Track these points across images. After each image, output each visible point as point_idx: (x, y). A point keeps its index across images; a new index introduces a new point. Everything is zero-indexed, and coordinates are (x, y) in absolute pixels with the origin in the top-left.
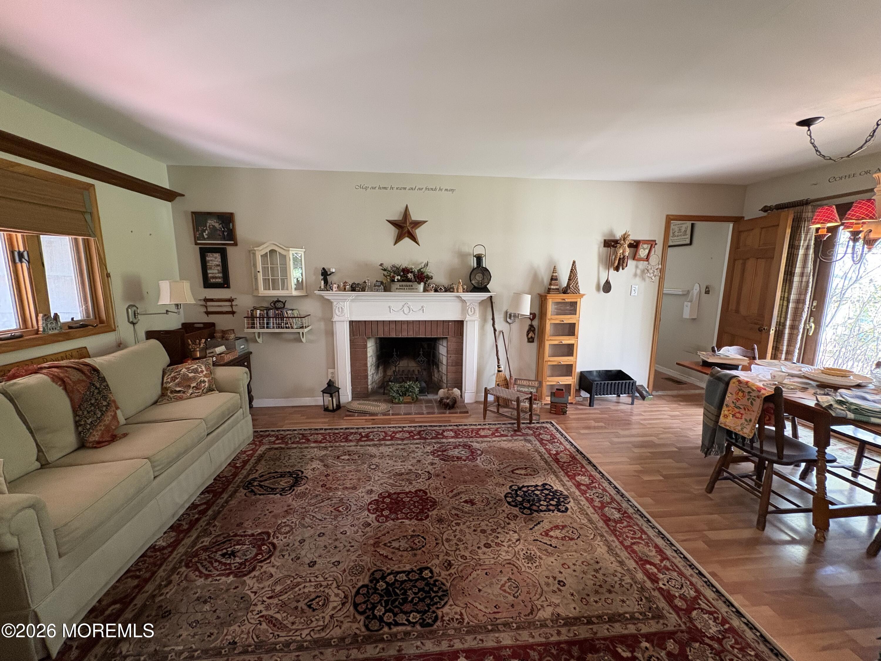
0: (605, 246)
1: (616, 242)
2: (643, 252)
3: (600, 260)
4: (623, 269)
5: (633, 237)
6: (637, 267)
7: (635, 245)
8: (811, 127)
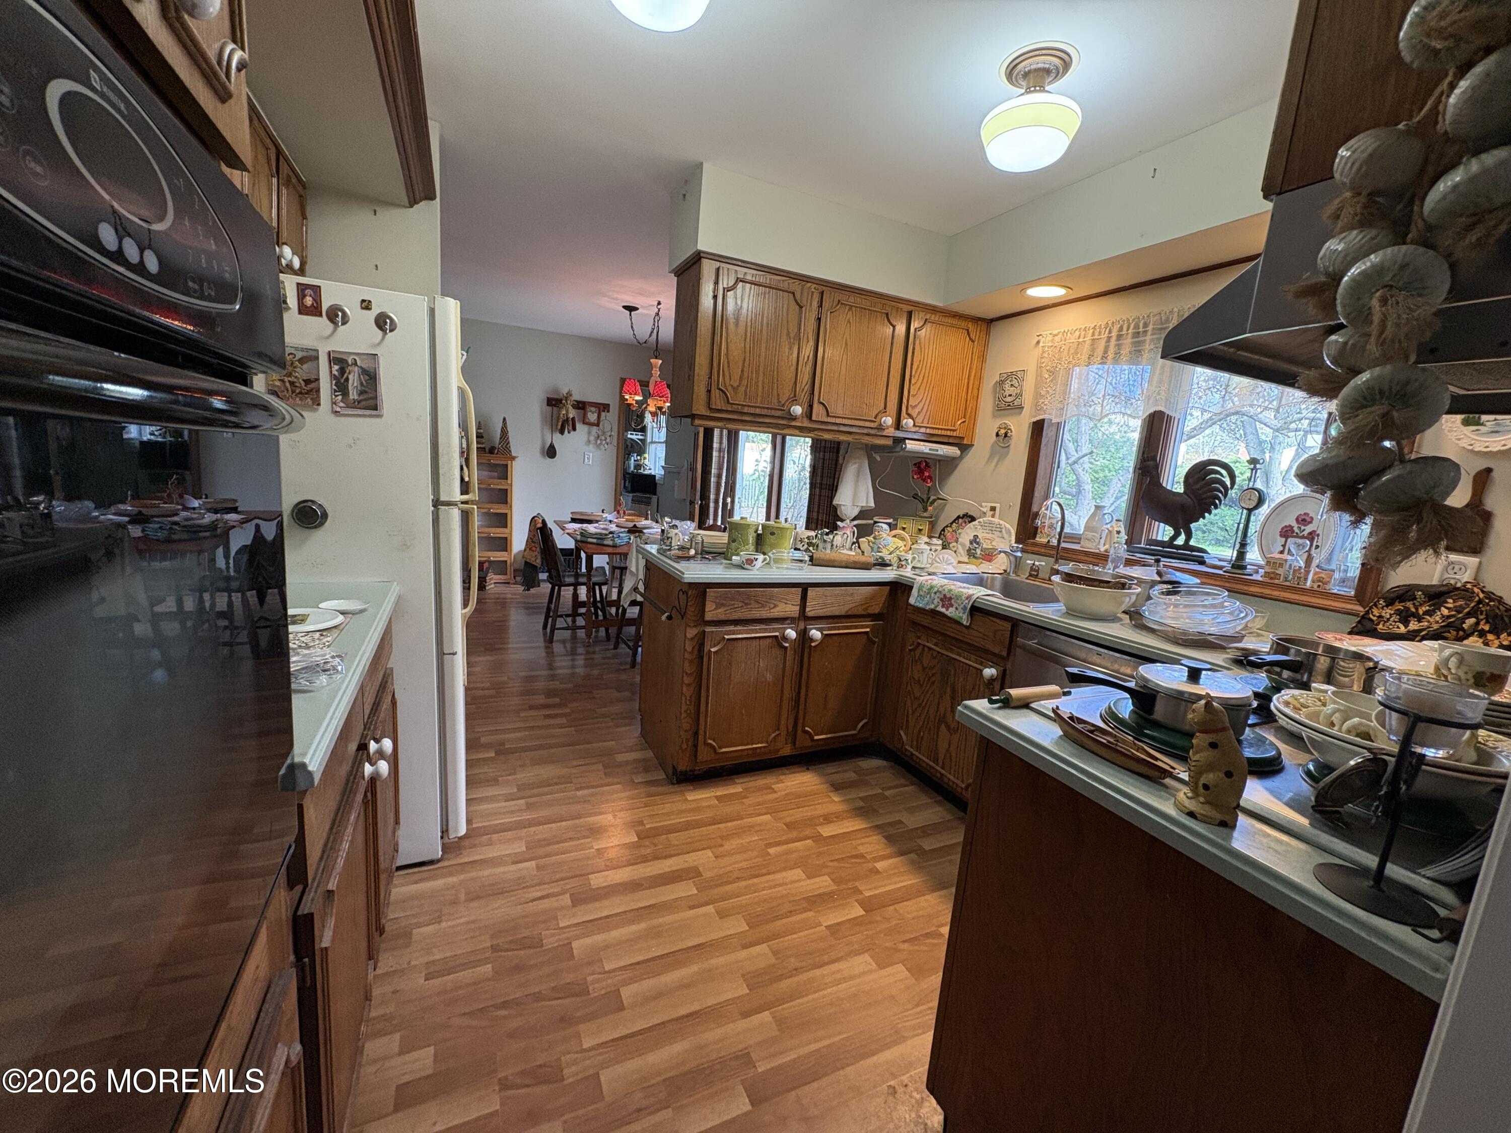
0: (548, 405)
1: (560, 401)
2: (592, 417)
3: (544, 421)
4: (569, 432)
5: (577, 396)
6: (589, 433)
7: (581, 406)
8: (633, 313)
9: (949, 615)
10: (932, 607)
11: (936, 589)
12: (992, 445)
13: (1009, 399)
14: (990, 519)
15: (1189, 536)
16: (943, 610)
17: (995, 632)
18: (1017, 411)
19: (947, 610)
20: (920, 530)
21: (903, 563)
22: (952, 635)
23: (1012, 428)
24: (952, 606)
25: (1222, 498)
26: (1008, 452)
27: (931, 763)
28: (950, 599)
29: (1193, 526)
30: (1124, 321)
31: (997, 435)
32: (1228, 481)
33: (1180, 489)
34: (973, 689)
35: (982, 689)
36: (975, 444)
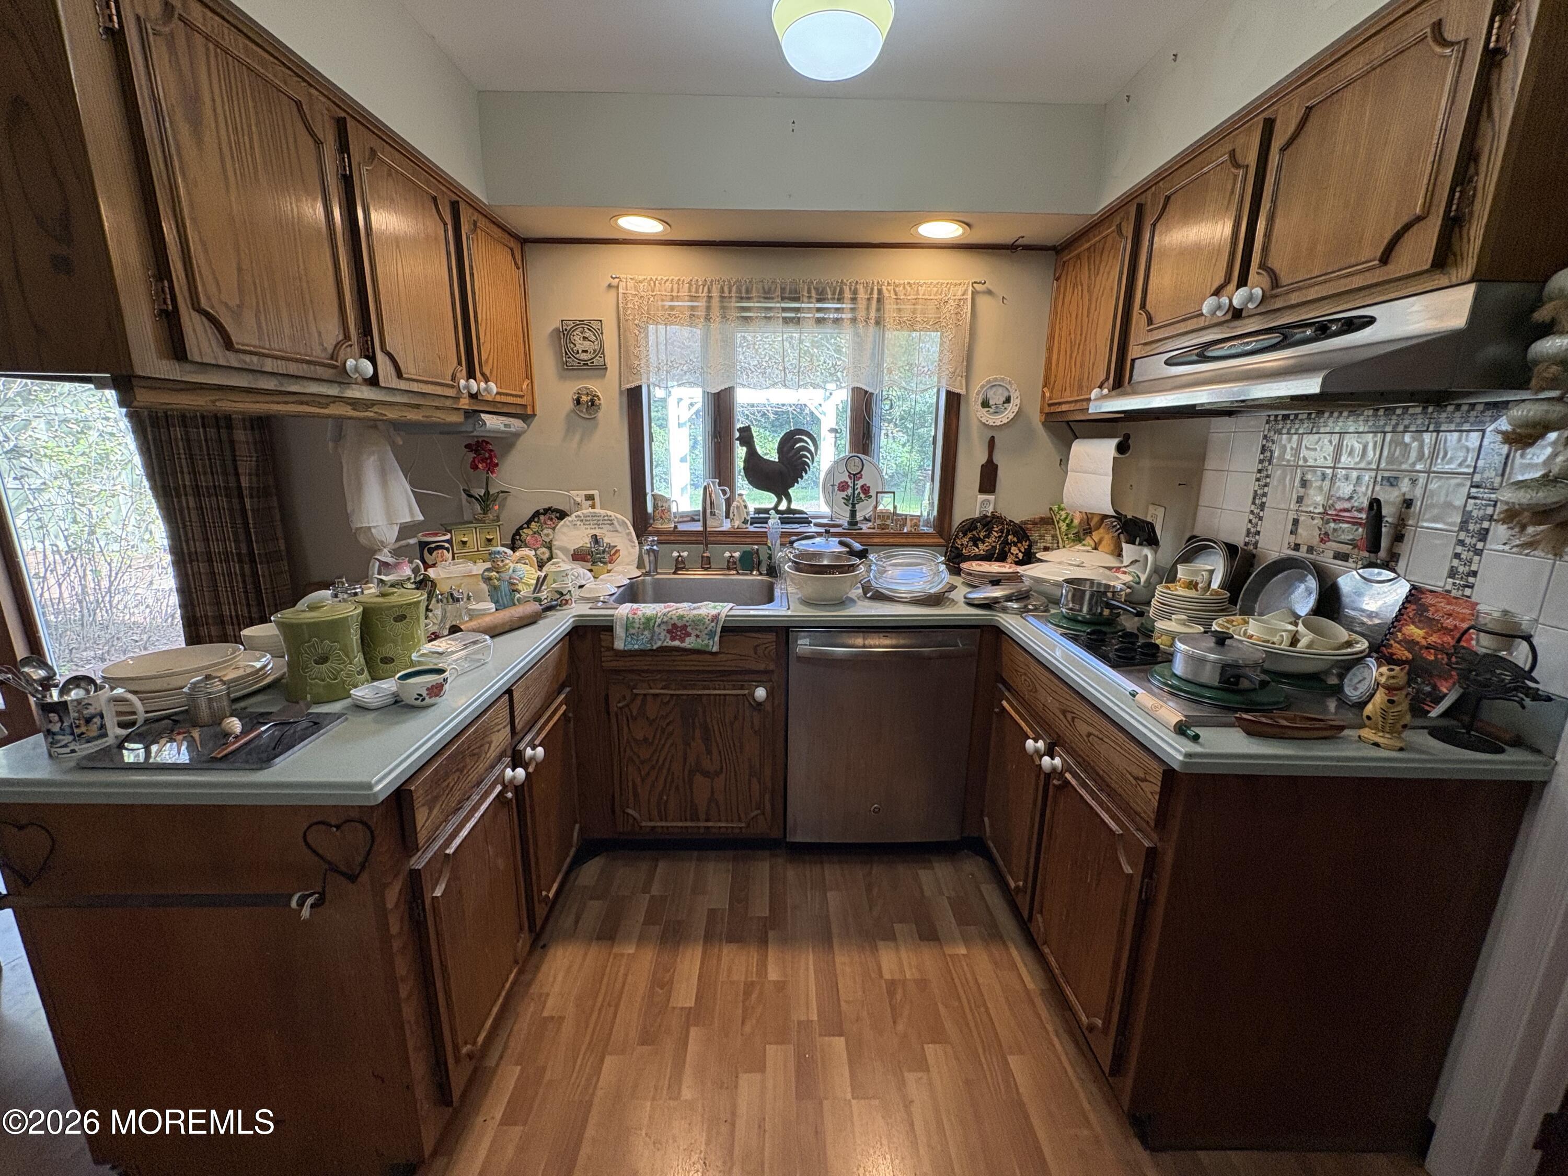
9: (689, 646)
10: (659, 644)
11: (659, 621)
12: (568, 416)
13: (584, 356)
14: (590, 510)
15: (789, 500)
16: (677, 643)
17: (756, 647)
18: (602, 371)
19: (683, 641)
20: (489, 540)
21: (567, 597)
22: (693, 668)
23: (599, 394)
24: (689, 635)
25: (810, 463)
26: (596, 426)
27: (689, 824)
28: (684, 627)
29: (790, 491)
30: (724, 281)
31: (578, 402)
32: (812, 448)
33: (774, 457)
34: (736, 718)
35: (747, 713)
36: (538, 412)
